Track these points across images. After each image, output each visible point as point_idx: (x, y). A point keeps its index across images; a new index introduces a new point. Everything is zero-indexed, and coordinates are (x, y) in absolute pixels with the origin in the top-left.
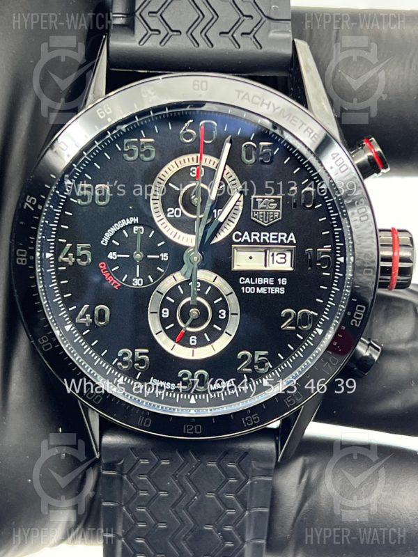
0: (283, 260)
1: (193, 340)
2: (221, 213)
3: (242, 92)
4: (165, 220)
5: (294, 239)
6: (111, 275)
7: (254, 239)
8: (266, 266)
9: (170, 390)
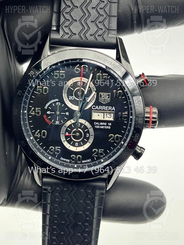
0: (110, 117)
1: (77, 144)
2: (88, 98)
3: (97, 56)
4: (68, 100)
5: (114, 109)
6: (48, 120)
7: (100, 109)
8: (104, 118)
9: (68, 162)
